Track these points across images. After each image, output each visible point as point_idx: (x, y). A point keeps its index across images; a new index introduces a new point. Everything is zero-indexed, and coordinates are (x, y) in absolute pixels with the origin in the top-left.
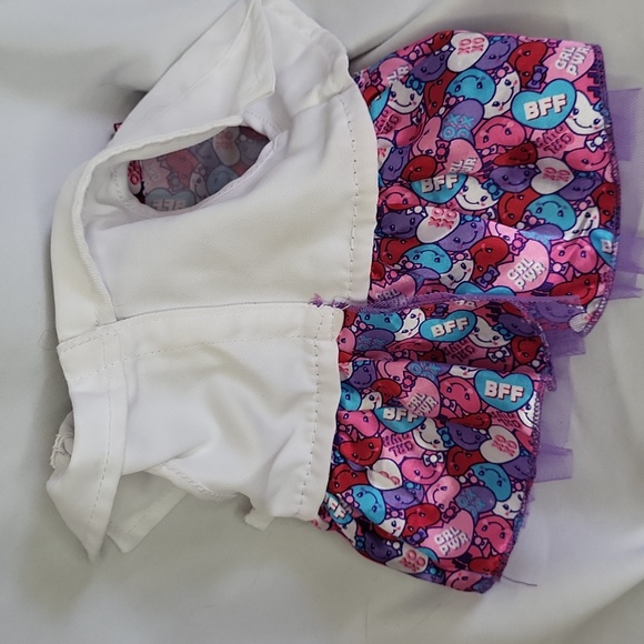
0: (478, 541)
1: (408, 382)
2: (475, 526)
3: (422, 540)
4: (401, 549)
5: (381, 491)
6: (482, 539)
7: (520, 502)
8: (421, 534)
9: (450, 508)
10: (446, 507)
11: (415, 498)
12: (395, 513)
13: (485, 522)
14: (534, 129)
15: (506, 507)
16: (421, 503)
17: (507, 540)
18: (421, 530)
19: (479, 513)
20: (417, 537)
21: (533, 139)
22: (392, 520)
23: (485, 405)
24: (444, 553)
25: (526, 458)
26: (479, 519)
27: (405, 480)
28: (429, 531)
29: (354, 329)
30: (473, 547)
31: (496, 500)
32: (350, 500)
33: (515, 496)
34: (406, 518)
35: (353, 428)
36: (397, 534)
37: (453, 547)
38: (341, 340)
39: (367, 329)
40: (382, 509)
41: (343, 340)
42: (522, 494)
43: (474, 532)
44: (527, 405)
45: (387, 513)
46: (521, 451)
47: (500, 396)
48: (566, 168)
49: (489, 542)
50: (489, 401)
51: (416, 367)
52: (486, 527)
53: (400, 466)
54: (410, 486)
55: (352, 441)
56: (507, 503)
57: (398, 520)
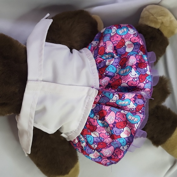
0: (114, 154)
1: (109, 112)
2: (114, 150)
3: (100, 151)
4: (94, 152)
5: (94, 137)
6: (115, 154)
7: (127, 147)
8: (100, 150)
9: (109, 144)
10: (108, 144)
11: (101, 140)
12: (95, 143)
13: (117, 150)
14: (122, 35)
15: (123, 148)
16: (102, 142)
17: (122, 155)
18: (101, 149)
19: (116, 148)
20: (99, 150)
21: (123, 37)
22: (94, 145)
23: (127, 120)
24: (105, 155)
25: (132, 137)
26: (116, 149)
27: (100, 137)
28: (103, 149)
29: (100, 96)
30: (113, 155)
31: (121, 146)
32: (85, 137)
33: (126, 146)
34: (98, 145)
35: (91, 122)
36: (95, 148)
37: (108, 154)
38: (96, 98)
39: (104, 96)
40: (92, 142)
41: (97, 99)
42: (128, 146)
43: (114, 152)
44: (137, 123)
45: (93, 143)
46: (131, 135)
47: (132, 119)
48: (131, 43)
49: (117, 155)
50: (129, 120)
51: (112, 108)
52: (117, 151)
53: (99, 134)
54: (101, 138)
55: (90, 125)
56: (124, 147)
57: (96, 145)
